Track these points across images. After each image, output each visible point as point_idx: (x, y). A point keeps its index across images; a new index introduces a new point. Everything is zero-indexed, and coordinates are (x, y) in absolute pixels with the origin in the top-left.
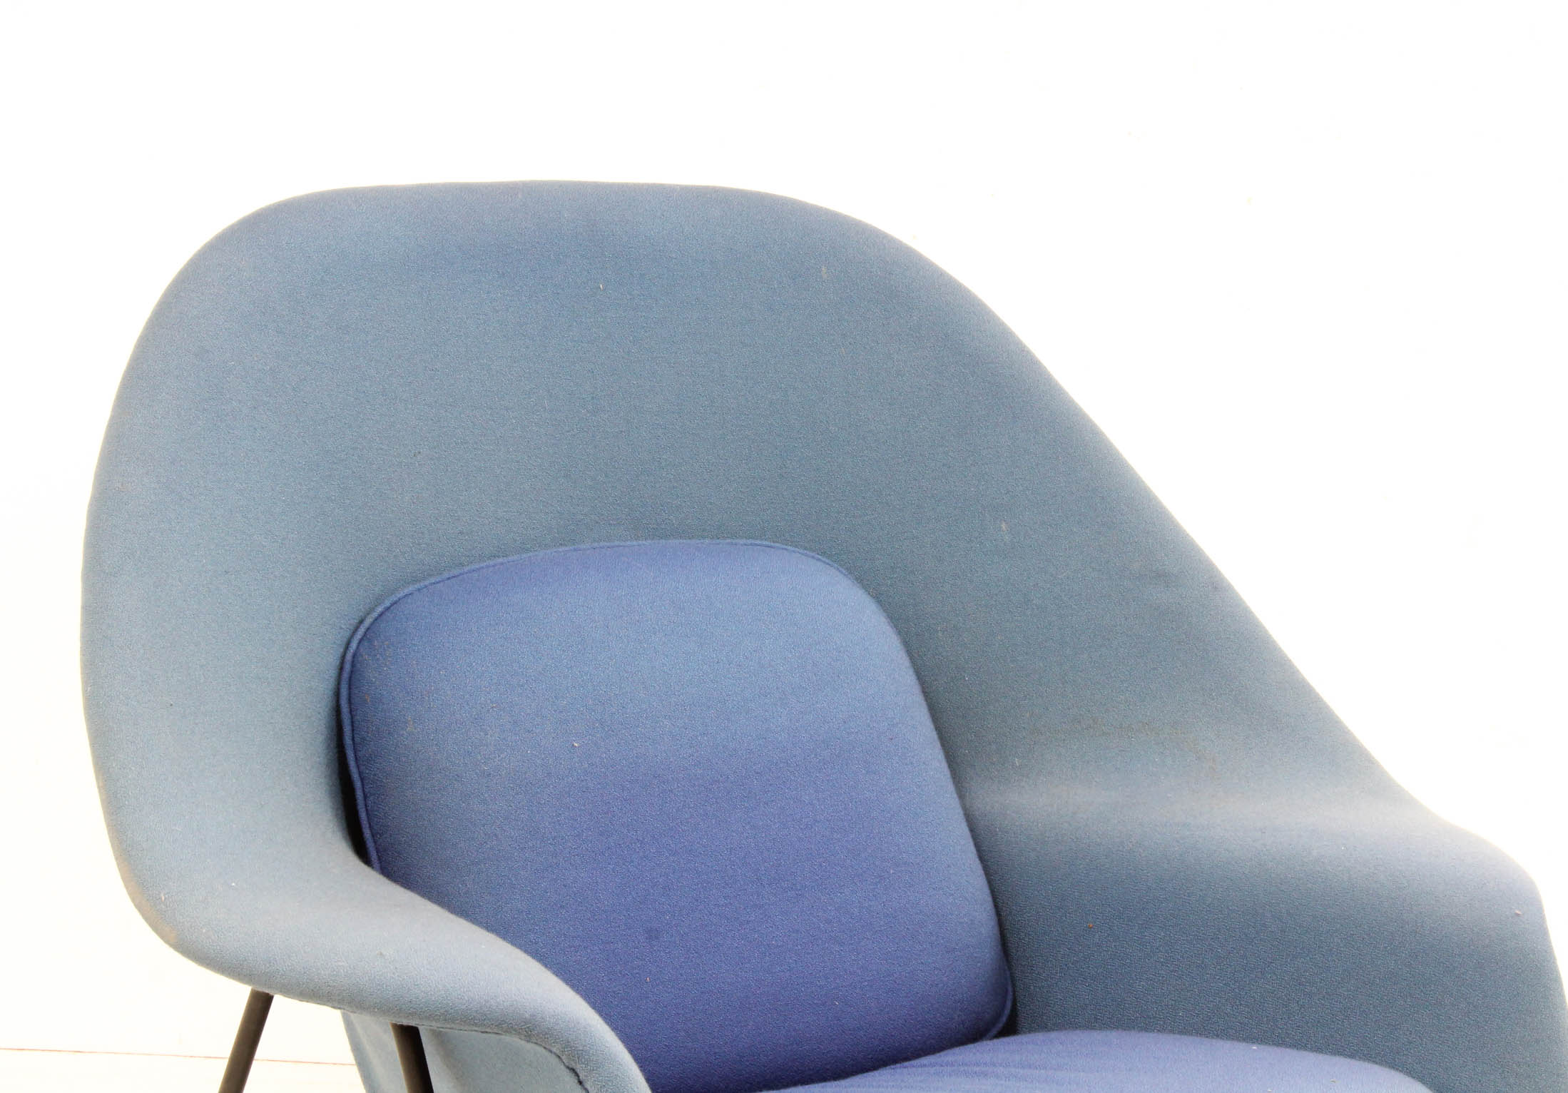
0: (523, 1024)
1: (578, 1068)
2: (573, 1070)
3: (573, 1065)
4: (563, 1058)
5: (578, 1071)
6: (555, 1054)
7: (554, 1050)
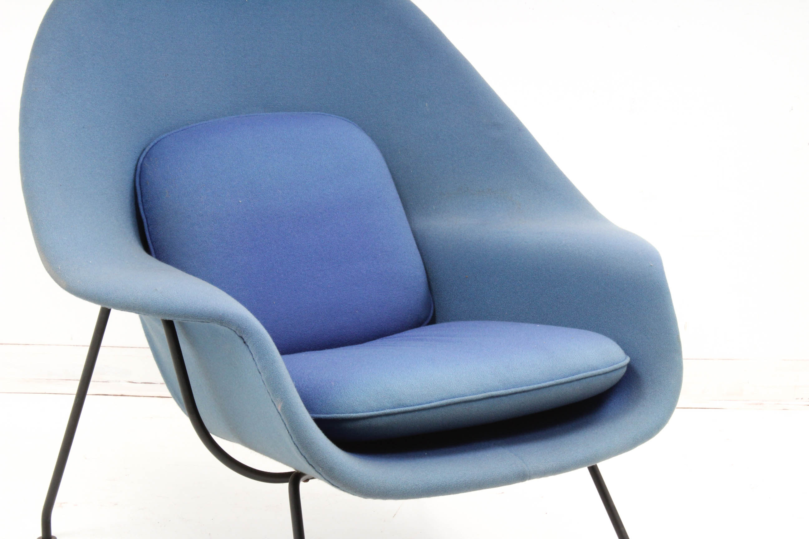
0: (219, 318)
1: (244, 337)
2: (241, 337)
3: (241, 335)
4: (237, 332)
5: (243, 337)
6: (233, 330)
7: (233, 328)
